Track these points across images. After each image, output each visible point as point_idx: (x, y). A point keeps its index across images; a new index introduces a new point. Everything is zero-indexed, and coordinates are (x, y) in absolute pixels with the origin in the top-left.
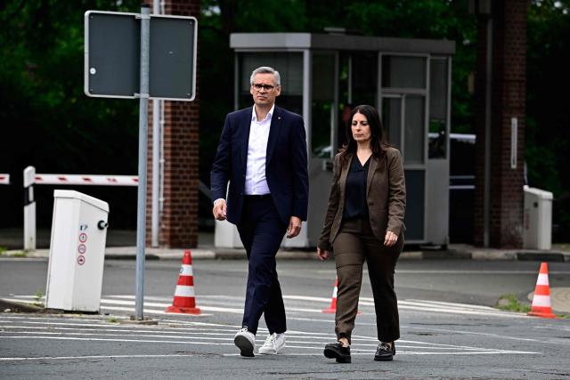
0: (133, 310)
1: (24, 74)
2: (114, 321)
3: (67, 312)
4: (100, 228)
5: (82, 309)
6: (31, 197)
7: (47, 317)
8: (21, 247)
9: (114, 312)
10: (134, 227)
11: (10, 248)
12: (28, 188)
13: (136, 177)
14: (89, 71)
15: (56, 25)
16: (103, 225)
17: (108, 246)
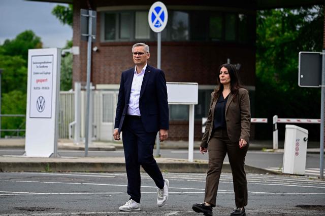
0: (319, 174)
1: (274, 78)
2: (311, 179)
3: (291, 175)
4: (305, 140)
5: (298, 174)
6: (276, 127)
7: (283, 176)
8: (272, 148)
9: (311, 175)
10: (319, 140)
11: (268, 148)
12: (274, 125)
13: (320, 120)
14: (300, 76)
15: (286, 58)
16: (306, 139)
17: (308, 148)
